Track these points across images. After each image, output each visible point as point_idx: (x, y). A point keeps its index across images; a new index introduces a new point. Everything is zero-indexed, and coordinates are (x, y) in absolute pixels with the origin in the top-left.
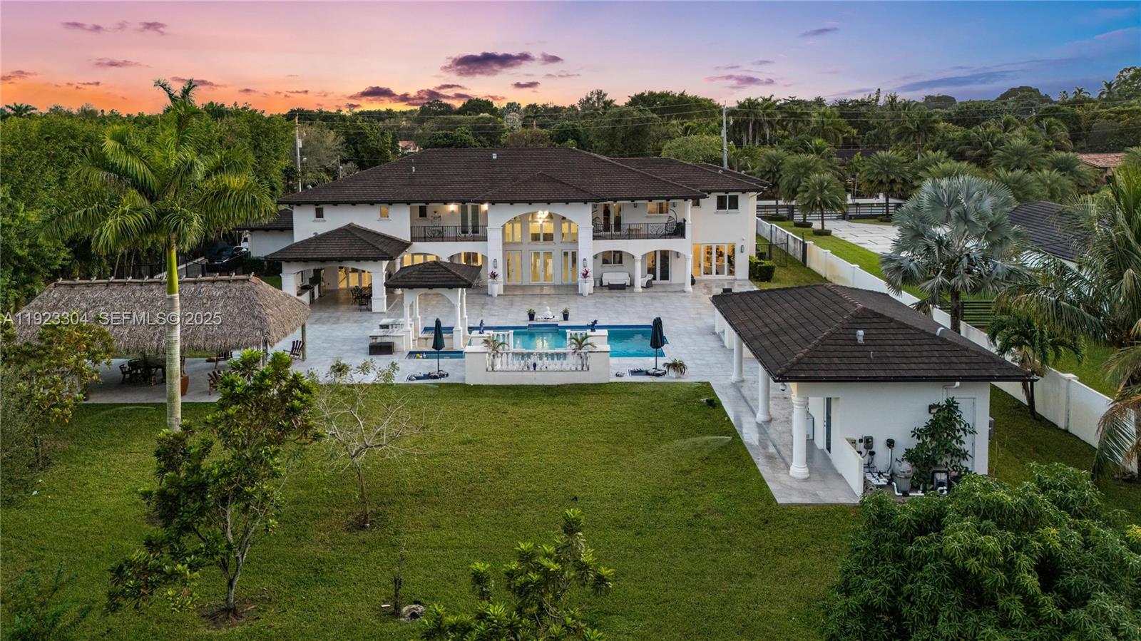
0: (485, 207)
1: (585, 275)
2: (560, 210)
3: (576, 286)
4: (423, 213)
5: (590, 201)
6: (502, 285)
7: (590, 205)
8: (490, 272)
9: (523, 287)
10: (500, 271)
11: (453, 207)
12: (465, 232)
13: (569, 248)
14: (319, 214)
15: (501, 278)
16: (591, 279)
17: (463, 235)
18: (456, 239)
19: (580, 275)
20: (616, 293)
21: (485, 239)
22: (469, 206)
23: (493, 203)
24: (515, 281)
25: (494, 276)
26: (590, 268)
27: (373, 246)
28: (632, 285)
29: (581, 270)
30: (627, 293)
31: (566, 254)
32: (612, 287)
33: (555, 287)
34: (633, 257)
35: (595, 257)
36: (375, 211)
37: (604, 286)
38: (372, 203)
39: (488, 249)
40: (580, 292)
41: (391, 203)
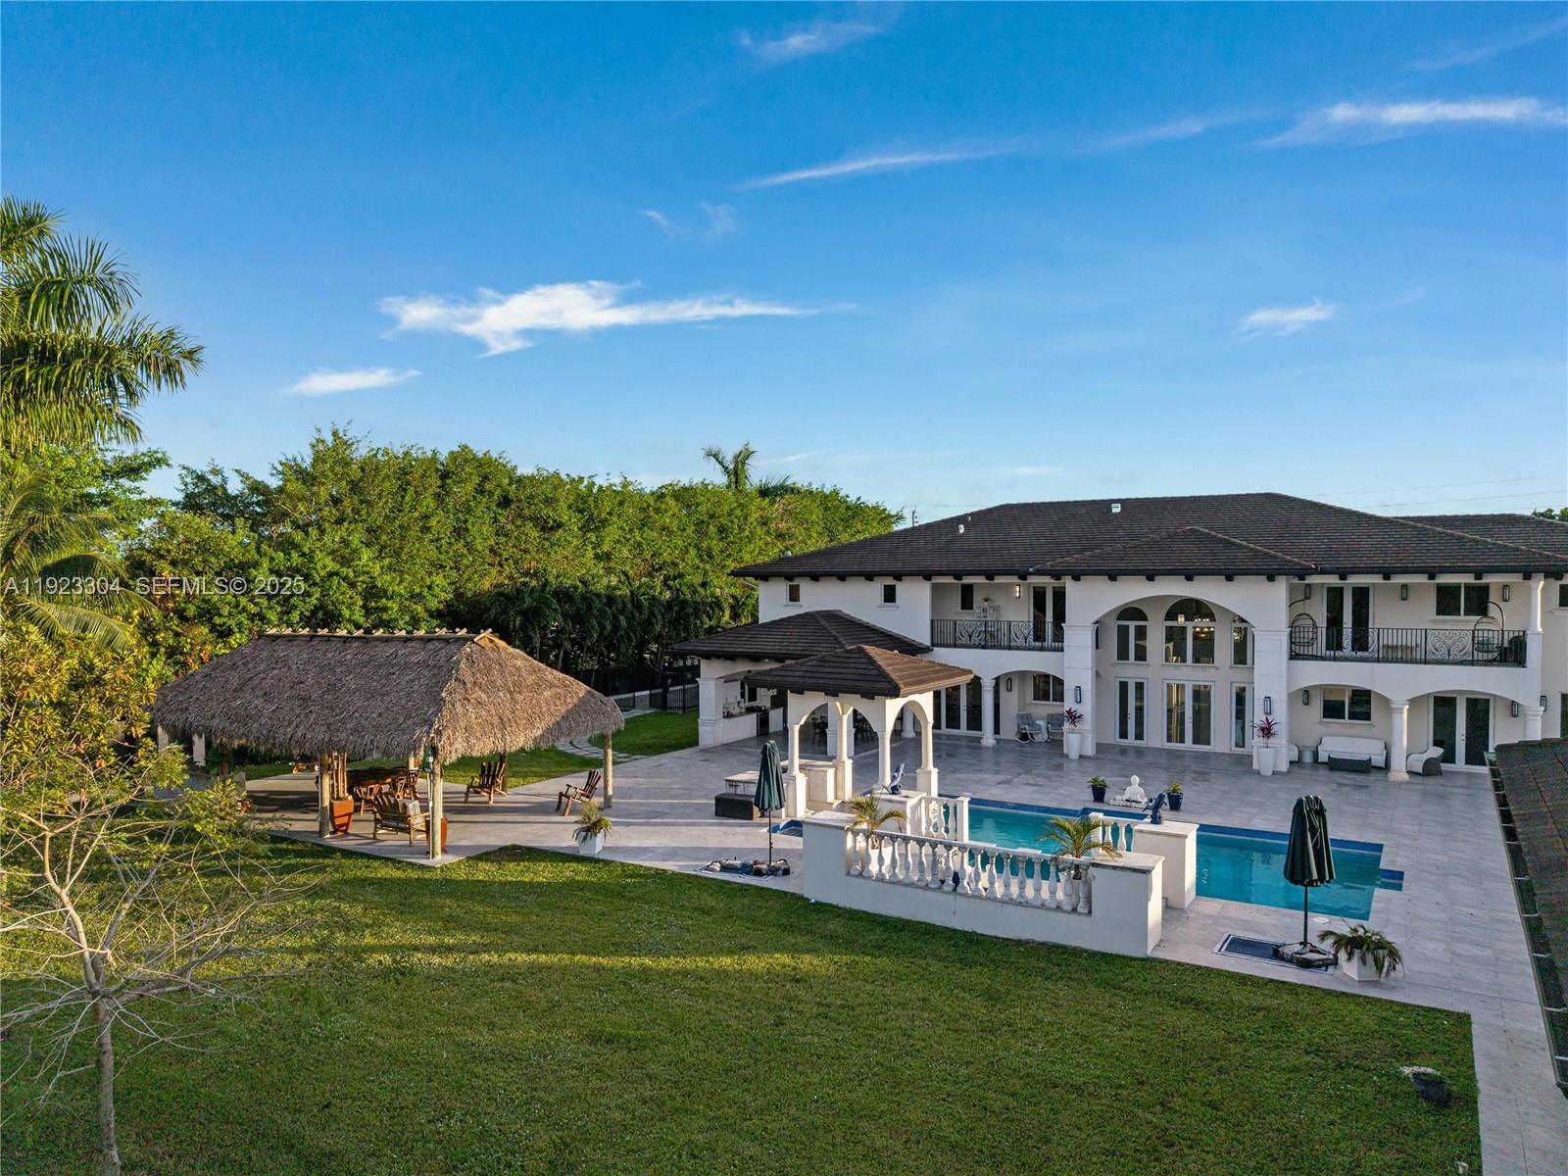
1: (1268, 734)
3: (1248, 758)
4: (967, 600)
5: (1283, 574)
6: (1090, 739)
7: (1282, 582)
8: (1065, 710)
12: (1039, 635)
13: (1247, 679)
14: (794, 594)
16: (1284, 744)
17: (1036, 640)
19: (1257, 731)
21: (1059, 648)
22: (1050, 588)
23: (1075, 576)
25: (1074, 718)
26: (1279, 715)
30: (1369, 782)
32: (1339, 766)
34: (1388, 702)
35: (1301, 695)
36: (876, 589)
37: (1322, 763)
38: (870, 577)
39: (1066, 665)
40: (1255, 767)
41: (898, 577)
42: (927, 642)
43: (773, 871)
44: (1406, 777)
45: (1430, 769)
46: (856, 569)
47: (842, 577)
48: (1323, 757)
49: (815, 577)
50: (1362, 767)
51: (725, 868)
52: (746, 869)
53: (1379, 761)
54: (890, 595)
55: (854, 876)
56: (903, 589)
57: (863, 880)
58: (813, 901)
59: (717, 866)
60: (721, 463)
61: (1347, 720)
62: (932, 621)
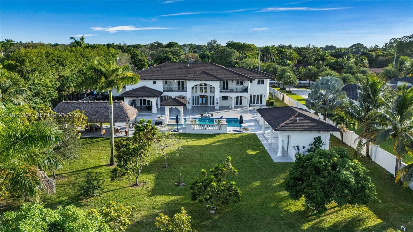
4: (166, 83)
5: (219, 80)
8: (187, 102)
9: (198, 107)
15: (191, 104)
16: (219, 105)
17: (179, 90)
21: (186, 91)
22: (181, 81)
23: (189, 80)
27: (152, 93)
29: (216, 102)
34: (232, 98)
35: (220, 98)
38: (151, 79)
39: (187, 94)
40: (215, 108)
41: (157, 80)
42: (163, 91)
44: (234, 108)
47: (145, 79)
51: (172, 131)
52: (175, 131)
54: (155, 83)
56: (157, 82)
57: (194, 130)
58: (188, 133)
61: (225, 100)
62: (163, 87)
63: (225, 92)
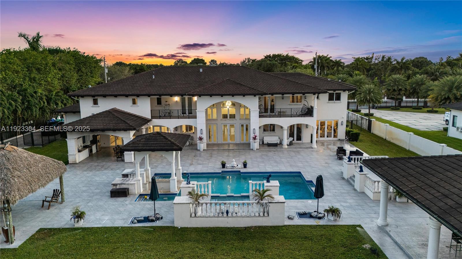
0: (195, 98)
1: (255, 138)
2: (239, 100)
3: (249, 144)
4: (159, 102)
5: (258, 94)
6: (205, 144)
7: (257, 97)
8: (198, 136)
9: (218, 145)
10: (204, 136)
11: (177, 99)
12: (184, 113)
13: (245, 123)
14: (95, 103)
15: (205, 140)
16: (258, 141)
17: (182, 115)
18: (178, 117)
19: (251, 138)
20: (272, 149)
21: (195, 117)
22: (186, 97)
23: (200, 96)
24: (213, 141)
25: (201, 139)
26: (257, 134)
27: (125, 121)
28: (281, 144)
29: (252, 135)
30: (278, 148)
31: (242, 126)
32: (269, 145)
33: (237, 144)
34: (282, 127)
35: (260, 128)
36: (129, 101)
37: (265, 144)
38: (127, 96)
39: (197, 123)
40: (251, 148)
41: (138, 96)
42: (151, 118)
43: (158, 219)
44: (287, 147)
45: (291, 144)
46: (122, 93)
47: (116, 96)
48: (265, 142)
49: (105, 96)
50: (275, 145)
51: (139, 221)
52: (147, 219)
53: (279, 143)
54: (134, 103)
55: (193, 217)
56: (139, 100)
57: (196, 218)
58: (179, 228)
59: (136, 221)
60: (27, 39)
61: (269, 132)
62: (151, 110)
63: (270, 116)
